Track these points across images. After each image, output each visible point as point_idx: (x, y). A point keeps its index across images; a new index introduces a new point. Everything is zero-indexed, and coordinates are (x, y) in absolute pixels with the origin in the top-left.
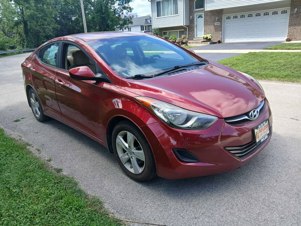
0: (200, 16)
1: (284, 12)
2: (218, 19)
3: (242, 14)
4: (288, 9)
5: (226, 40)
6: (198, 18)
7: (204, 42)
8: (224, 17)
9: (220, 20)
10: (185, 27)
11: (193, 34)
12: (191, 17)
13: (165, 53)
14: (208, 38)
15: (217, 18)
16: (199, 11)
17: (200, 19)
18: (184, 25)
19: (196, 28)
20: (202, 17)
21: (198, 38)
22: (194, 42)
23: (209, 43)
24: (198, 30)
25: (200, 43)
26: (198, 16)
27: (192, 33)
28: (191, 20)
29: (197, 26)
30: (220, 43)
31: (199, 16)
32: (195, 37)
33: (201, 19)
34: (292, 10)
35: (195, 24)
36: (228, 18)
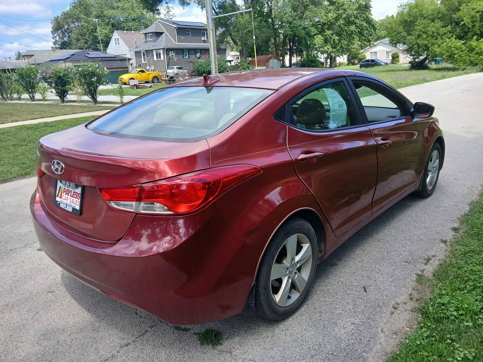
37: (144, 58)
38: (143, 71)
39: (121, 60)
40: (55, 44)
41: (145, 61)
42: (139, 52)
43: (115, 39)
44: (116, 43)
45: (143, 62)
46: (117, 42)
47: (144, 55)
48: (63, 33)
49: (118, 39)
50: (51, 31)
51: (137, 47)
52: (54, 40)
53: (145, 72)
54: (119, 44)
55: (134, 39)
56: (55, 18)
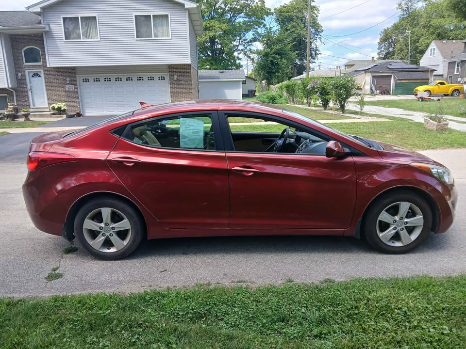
0: (36, 75)
1: (162, 78)
2: (70, 81)
3: (106, 76)
4: (166, 75)
5: (87, 111)
6: (33, 76)
7: (54, 114)
8: (79, 79)
9: (73, 82)
10: (10, 89)
11: (28, 102)
12: (20, 74)
13: (11, 132)
14: (62, 109)
15: (68, 79)
16: (33, 66)
17: (36, 79)
18: (10, 87)
19: (31, 92)
20: (40, 76)
21: (37, 108)
22: (37, 115)
23: (65, 116)
24: (34, 96)
25: (48, 117)
26: (31, 74)
27: (24, 100)
28: (20, 79)
29: (33, 90)
30: (80, 116)
31: (34, 74)
32: (32, 107)
33: (38, 78)
34: (171, 77)
35: (29, 87)
36: (86, 80)
37: (458, 69)
38: (442, 84)
39: (424, 72)
40: (379, 55)
41: (457, 72)
42: (454, 63)
43: (431, 49)
44: (431, 53)
45: (455, 73)
46: (433, 52)
47: (458, 66)
48: (389, 43)
49: (434, 49)
50: (379, 42)
51: (452, 57)
52: (379, 51)
53: (445, 84)
54: (434, 55)
55: (451, 48)
56: (385, 30)
